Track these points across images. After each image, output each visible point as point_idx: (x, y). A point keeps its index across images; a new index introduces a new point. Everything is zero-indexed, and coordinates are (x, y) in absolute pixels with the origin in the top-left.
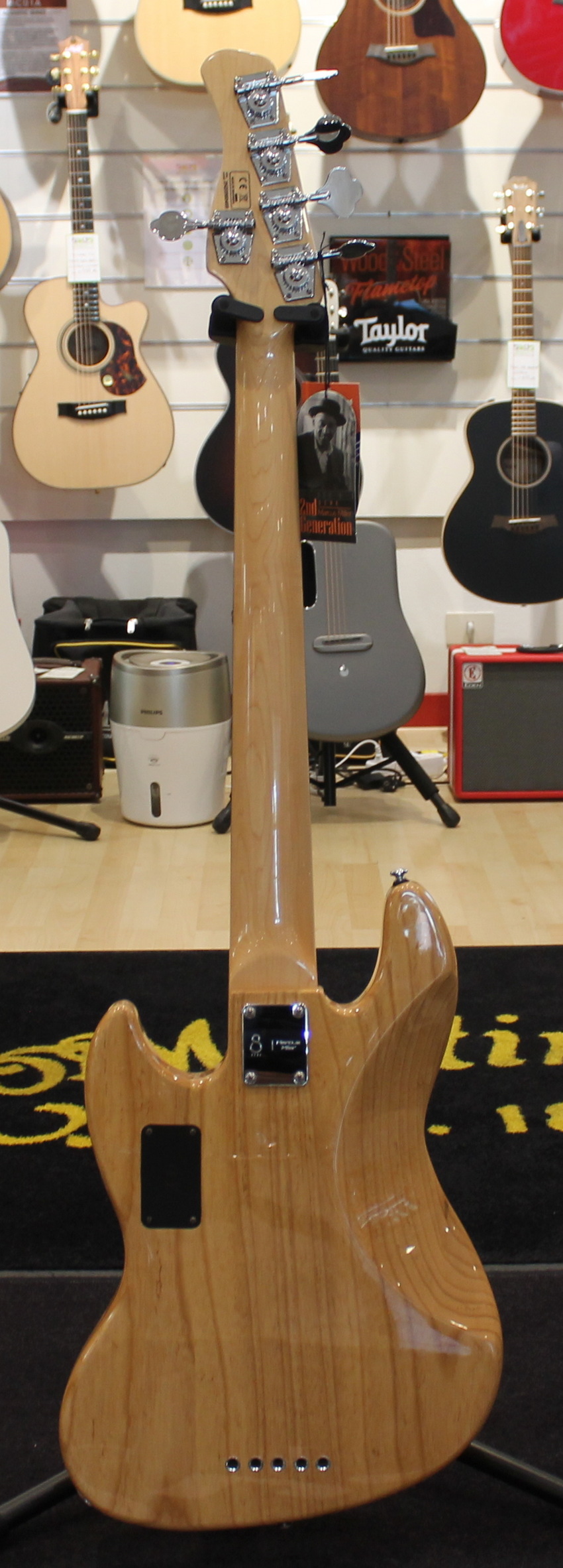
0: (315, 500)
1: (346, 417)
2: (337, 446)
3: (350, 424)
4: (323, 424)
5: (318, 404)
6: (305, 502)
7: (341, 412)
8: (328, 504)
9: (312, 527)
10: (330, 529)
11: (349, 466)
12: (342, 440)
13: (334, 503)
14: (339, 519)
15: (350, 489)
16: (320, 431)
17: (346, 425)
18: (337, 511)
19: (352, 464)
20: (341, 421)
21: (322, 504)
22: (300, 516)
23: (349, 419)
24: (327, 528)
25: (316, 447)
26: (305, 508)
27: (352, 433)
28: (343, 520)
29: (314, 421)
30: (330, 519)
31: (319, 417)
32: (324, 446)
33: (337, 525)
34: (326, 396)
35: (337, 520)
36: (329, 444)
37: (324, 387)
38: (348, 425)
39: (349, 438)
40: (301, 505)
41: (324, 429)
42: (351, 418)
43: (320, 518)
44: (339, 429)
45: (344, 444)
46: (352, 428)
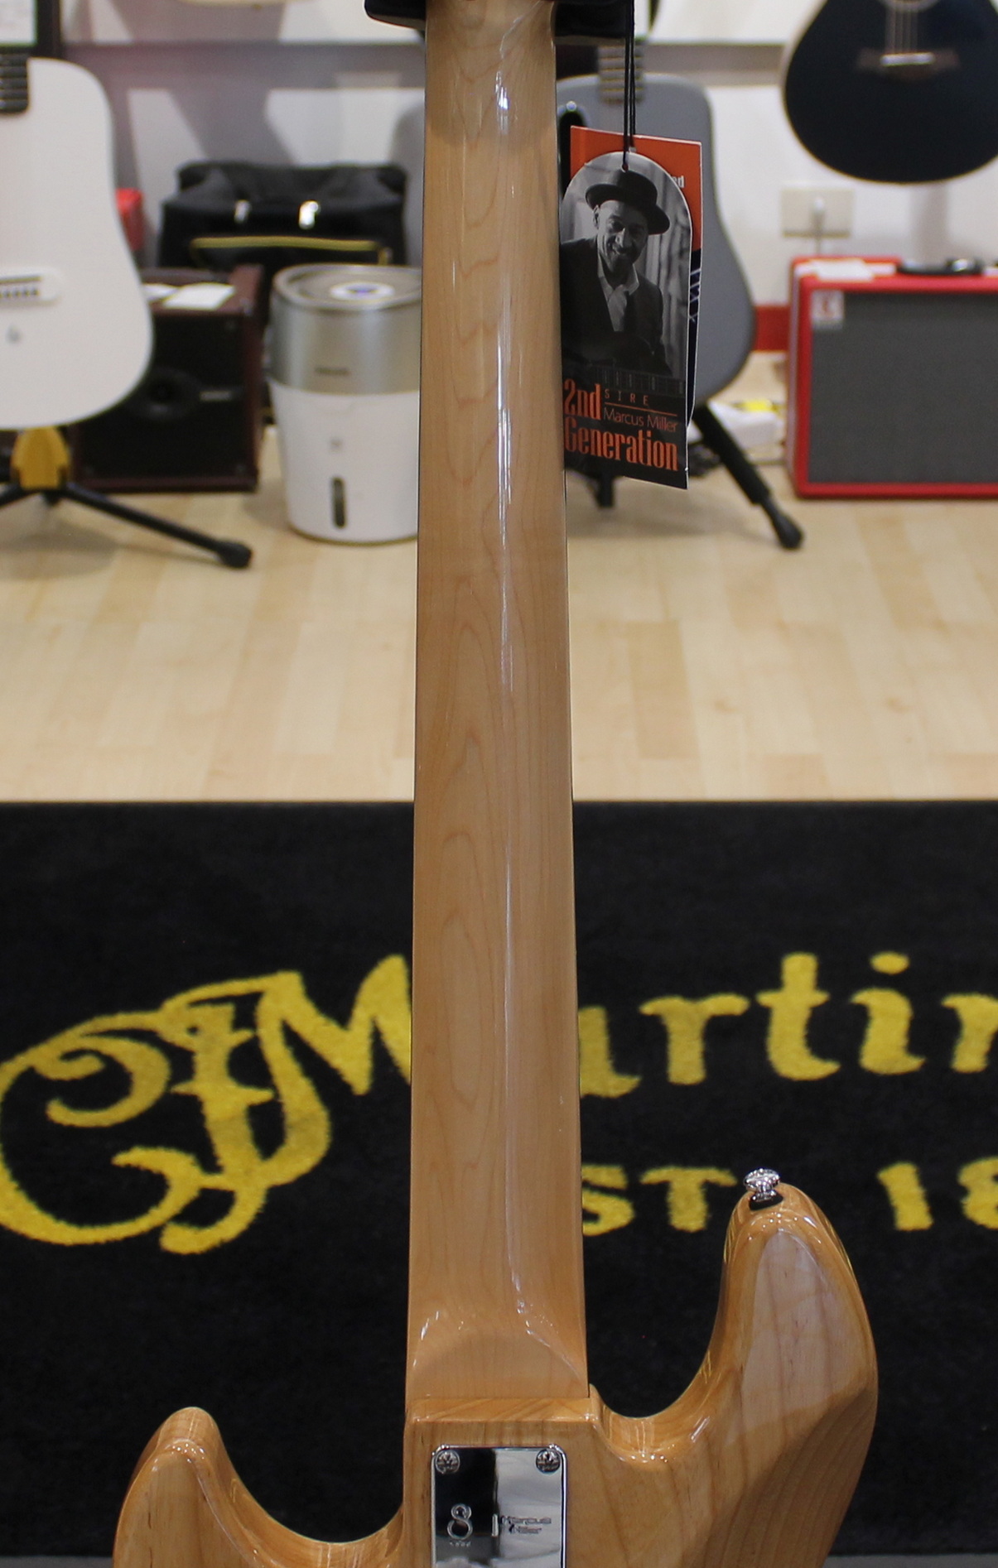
0: (598, 387)
1: (669, 215)
2: (648, 277)
3: (678, 229)
4: (617, 227)
5: (607, 180)
6: (577, 388)
7: (659, 203)
8: (626, 400)
9: (589, 444)
10: (628, 451)
11: (674, 322)
12: (660, 265)
13: (639, 402)
14: (649, 434)
15: (676, 375)
16: (611, 241)
17: (667, 235)
18: (645, 415)
19: (682, 319)
20: (659, 223)
21: (613, 398)
22: (565, 416)
23: (676, 221)
24: (623, 447)
25: (601, 273)
26: (574, 401)
27: (682, 253)
28: (657, 436)
29: (597, 216)
30: (631, 431)
31: (609, 208)
32: (620, 274)
33: (645, 444)
34: (625, 165)
35: (645, 435)
36: (632, 268)
37: (620, 144)
38: (673, 234)
39: (676, 262)
40: (565, 393)
41: (620, 237)
42: (682, 219)
43: (607, 426)
44: (654, 239)
45: (664, 272)
46: (681, 243)
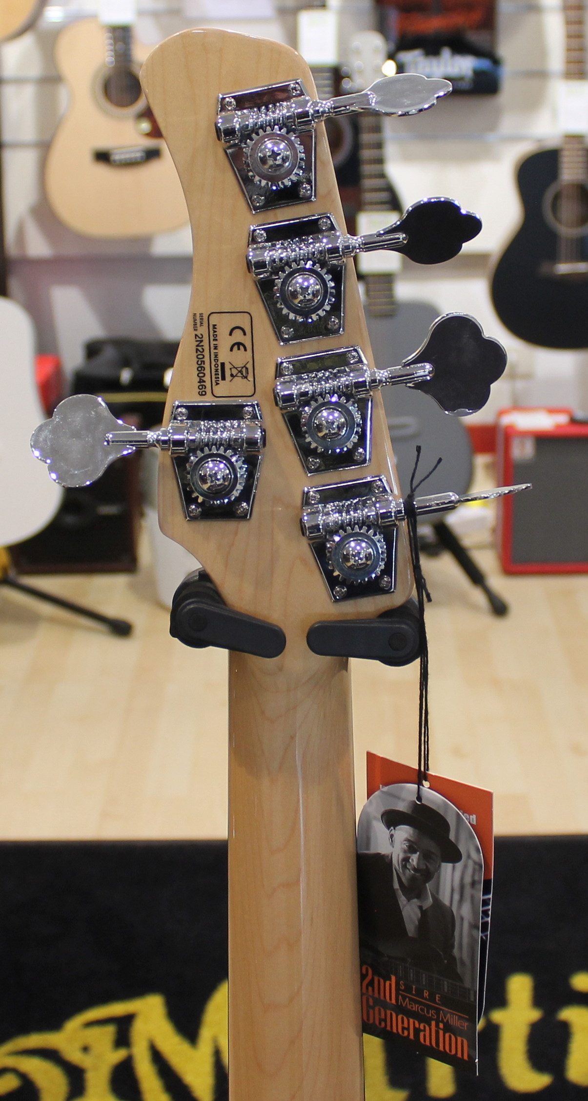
0: (393, 978)
1: (462, 848)
2: (441, 897)
3: (471, 864)
4: (412, 848)
5: (402, 807)
6: (373, 974)
7: (452, 836)
8: (419, 993)
9: (385, 1020)
10: (422, 1034)
11: (465, 940)
12: (453, 890)
13: (432, 998)
14: (441, 1025)
15: (467, 984)
16: (406, 860)
17: (459, 865)
18: (438, 1011)
19: (473, 939)
20: (453, 855)
21: (408, 989)
22: (362, 994)
23: (469, 857)
24: (417, 1031)
25: (396, 885)
26: (371, 983)
27: (474, 884)
28: (448, 1028)
29: (392, 836)
30: (428, 1021)
31: (403, 832)
32: (415, 889)
33: (437, 1033)
34: (419, 798)
35: (437, 1025)
36: (426, 888)
37: (415, 777)
38: (465, 867)
39: (468, 891)
40: (363, 977)
41: (414, 859)
42: (474, 855)
43: (399, 1009)
44: (447, 868)
45: (456, 897)
46: (473, 875)
